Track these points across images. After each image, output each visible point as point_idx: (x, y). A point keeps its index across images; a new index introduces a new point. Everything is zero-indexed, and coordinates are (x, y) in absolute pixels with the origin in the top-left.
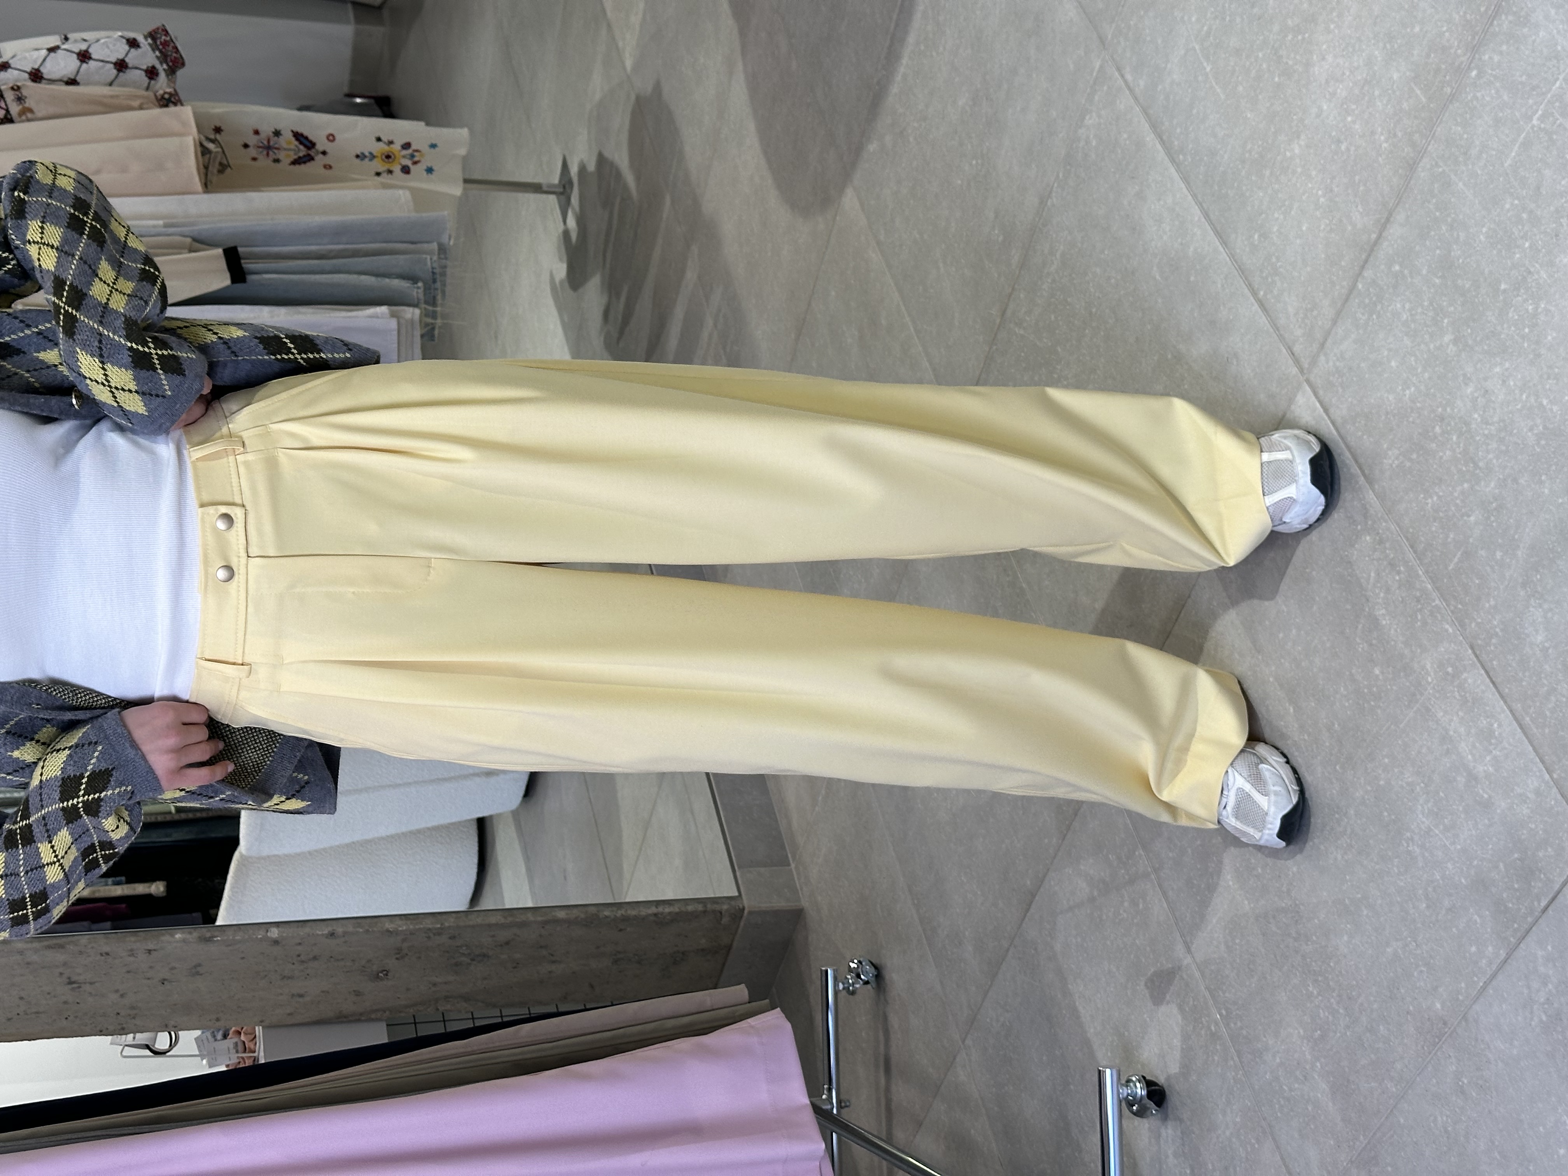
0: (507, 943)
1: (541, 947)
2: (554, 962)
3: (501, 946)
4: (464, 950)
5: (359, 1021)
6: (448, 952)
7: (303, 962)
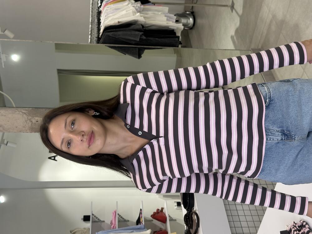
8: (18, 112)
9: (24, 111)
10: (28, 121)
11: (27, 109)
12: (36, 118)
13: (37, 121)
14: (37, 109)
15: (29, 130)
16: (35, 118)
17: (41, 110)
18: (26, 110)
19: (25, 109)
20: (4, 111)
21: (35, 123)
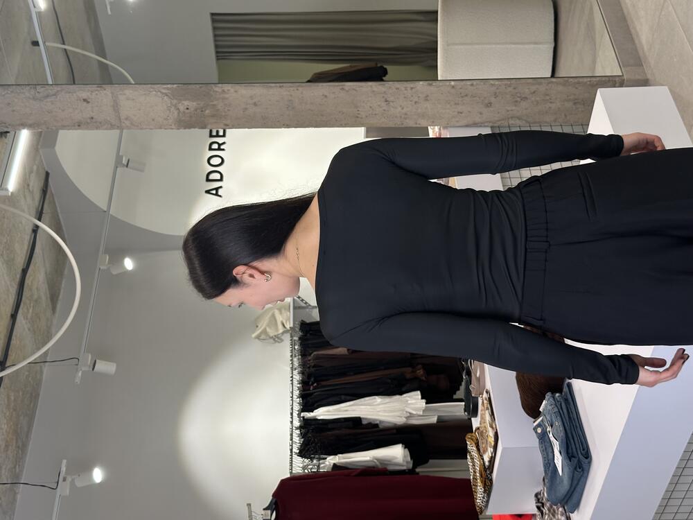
0: (534, 92)
1: (547, 95)
2: (551, 103)
3: (532, 93)
4: (519, 95)
5: (481, 126)
6: (512, 95)
7: (462, 97)
8: (154, 92)
9: (164, 91)
10: (172, 109)
11: (169, 86)
12: (186, 103)
13: (188, 109)
14: (186, 86)
15: (175, 124)
16: (183, 102)
17: (193, 86)
18: (168, 89)
19: (165, 86)
20: (131, 91)
21: (184, 112)
